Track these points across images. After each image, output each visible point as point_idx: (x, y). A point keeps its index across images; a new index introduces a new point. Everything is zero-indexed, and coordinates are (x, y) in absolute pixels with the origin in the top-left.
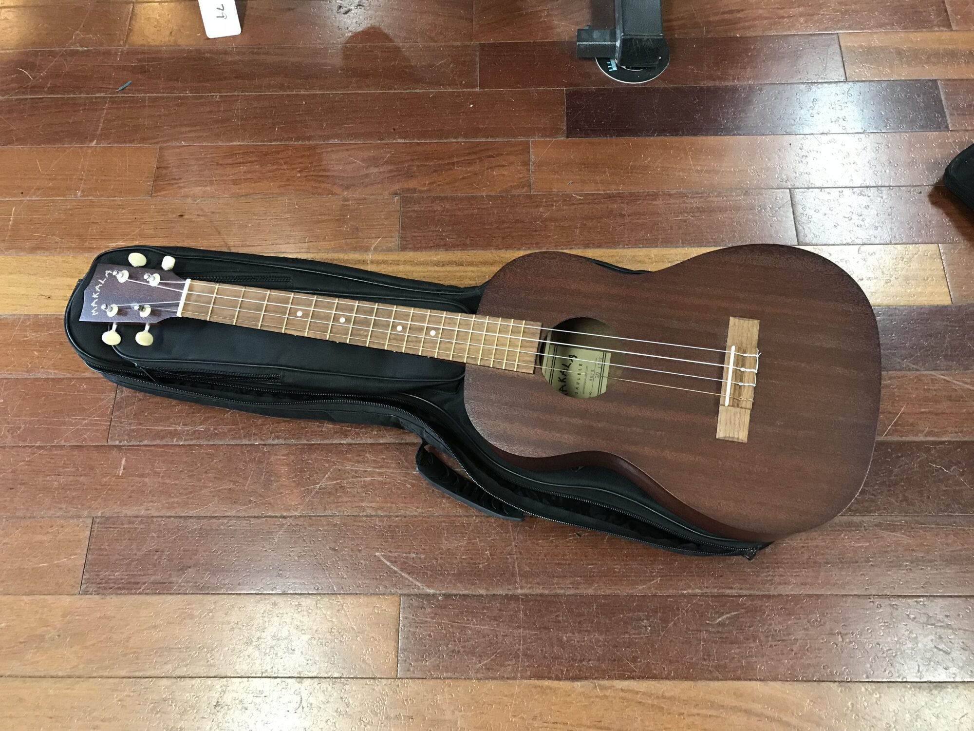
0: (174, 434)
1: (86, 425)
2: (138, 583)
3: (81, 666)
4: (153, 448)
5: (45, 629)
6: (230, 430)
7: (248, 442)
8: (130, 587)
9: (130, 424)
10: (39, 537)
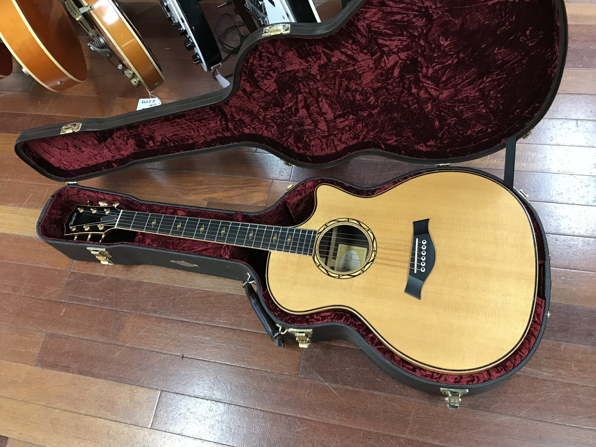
0: (87, 300)
1: (53, 291)
2: (57, 365)
3: (28, 397)
4: (77, 306)
5: (18, 378)
6: (109, 302)
7: (116, 309)
8: (53, 366)
9: (71, 293)
10: (24, 338)
